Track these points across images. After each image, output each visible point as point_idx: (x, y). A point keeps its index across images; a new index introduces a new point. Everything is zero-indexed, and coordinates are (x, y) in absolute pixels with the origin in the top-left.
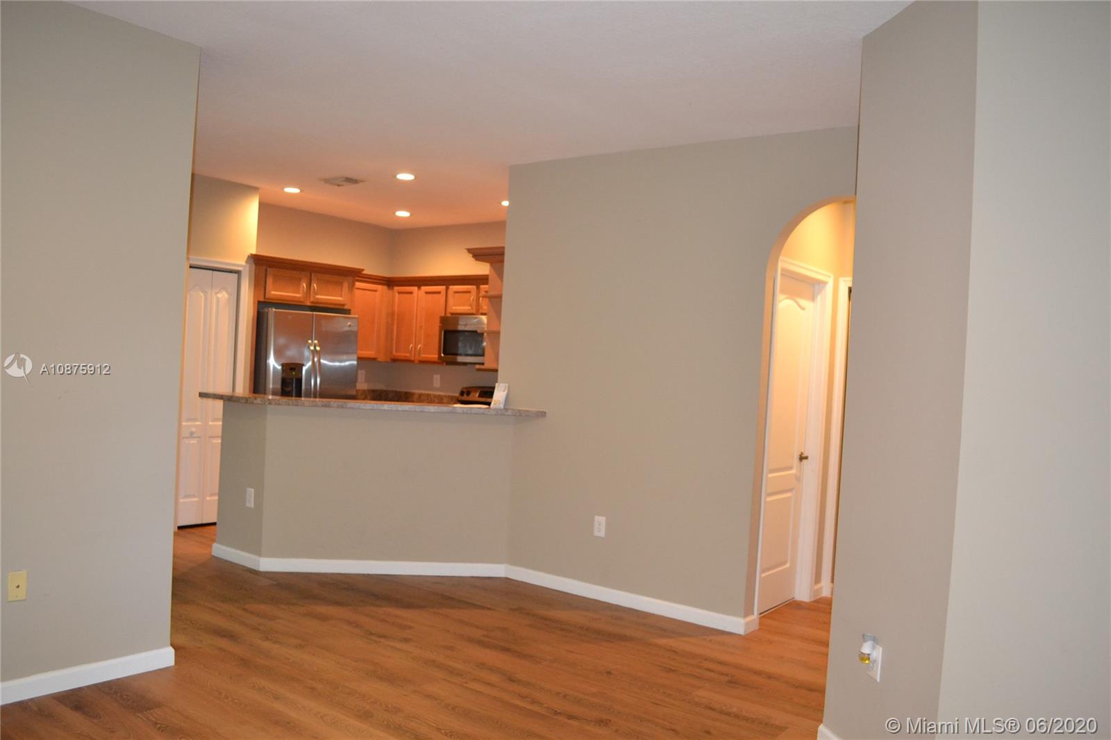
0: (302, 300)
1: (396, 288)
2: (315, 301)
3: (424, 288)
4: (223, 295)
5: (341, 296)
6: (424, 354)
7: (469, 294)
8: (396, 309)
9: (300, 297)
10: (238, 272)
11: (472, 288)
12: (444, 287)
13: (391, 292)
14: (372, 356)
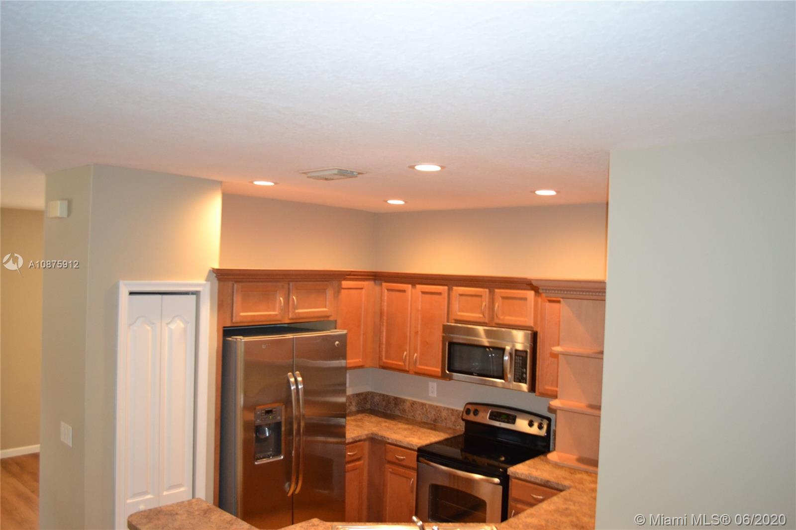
0: (279, 318)
1: (384, 284)
2: (294, 317)
3: (420, 287)
4: (178, 325)
5: (325, 307)
6: (420, 365)
7: (478, 299)
8: (385, 309)
9: (276, 315)
10: (196, 293)
11: (485, 292)
12: (446, 288)
13: (377, 288)
14: (360, 364)
